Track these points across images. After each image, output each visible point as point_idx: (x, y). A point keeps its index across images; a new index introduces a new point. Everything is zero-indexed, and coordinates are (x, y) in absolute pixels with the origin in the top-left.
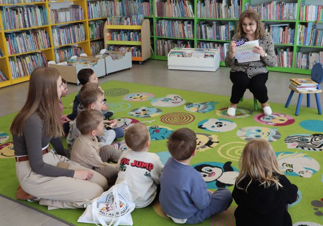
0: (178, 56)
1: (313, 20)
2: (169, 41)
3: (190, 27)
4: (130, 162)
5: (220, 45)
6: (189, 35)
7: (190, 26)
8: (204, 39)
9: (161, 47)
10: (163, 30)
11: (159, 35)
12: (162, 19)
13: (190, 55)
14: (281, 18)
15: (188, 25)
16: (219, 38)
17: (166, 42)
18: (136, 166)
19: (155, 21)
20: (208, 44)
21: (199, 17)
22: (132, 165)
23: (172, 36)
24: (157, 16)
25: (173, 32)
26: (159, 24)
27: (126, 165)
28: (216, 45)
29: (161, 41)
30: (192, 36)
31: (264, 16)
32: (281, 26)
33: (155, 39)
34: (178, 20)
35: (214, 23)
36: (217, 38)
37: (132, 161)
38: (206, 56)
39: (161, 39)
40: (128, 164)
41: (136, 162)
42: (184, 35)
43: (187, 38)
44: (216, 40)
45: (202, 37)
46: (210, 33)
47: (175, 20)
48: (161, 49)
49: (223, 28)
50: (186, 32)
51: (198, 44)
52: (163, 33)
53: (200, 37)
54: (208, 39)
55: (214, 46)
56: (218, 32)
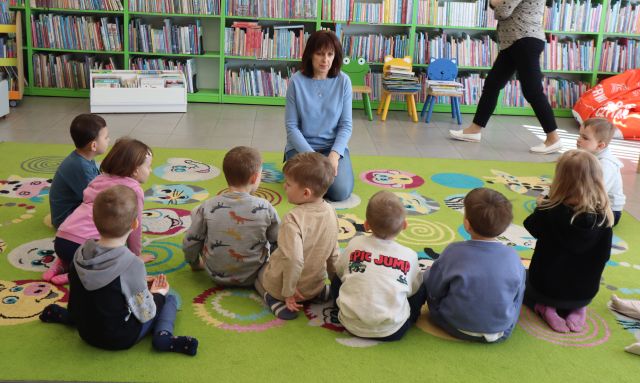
0: (112, 86)
1: (344, 20)
2: (64, 57)
3: (114, 30)
4: (373, 258)
5: (179, 64)
6: (112, 45)
7: (115, 26)
8: (146, 51)
9: (46, 69)
10: (51, 34)
11: (40, 44)
12: (47, 13)
13: (137, 84)
14: (291, 14)
15: (109, 25)
16: (178, 51)
17: (58, 59)
18: (383, 264)
19: (29, 15)
20: (154, 61)
21: (134, 11)
22: (377, 263)
23: (72, 46)
24: (34, 6)
25: (74, 39)
26: (41, 23)
27: (365, 263)
28: (171, 63)
29: (44, 58)
30: (119, 46)
31: (262, 12)
32: (292, 29)
33: (30, 54)
34: (86, 15)
35: (167, 21)
36: (173, 51)
37: (375, 256)
38: (168, 84)
39: (46, 53)
40: (369, 261)
41: (383, 257)
42: (102, 44)
43: (108, 50)
44: (171, 54)
45: (140, 47)
46: (158, 41)
47: (79, 15)
48: (46, 73)
49: (185, 31)
50: (105, 38)
51: (133, 61)
52: (51, 40)
53: (135, 48)
54: (155, 53)
55: (167, 64)
56: (175, 39)
